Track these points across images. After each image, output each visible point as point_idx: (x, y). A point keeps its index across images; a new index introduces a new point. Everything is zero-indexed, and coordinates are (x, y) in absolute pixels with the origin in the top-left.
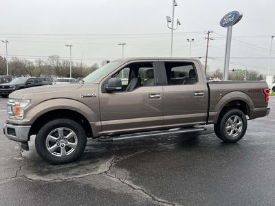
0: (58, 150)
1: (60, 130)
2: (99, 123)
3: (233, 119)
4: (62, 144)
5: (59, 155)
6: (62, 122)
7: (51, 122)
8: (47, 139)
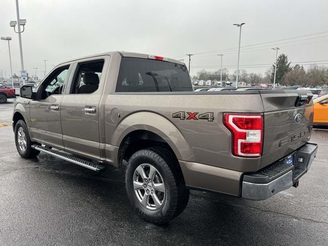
2: (31, 129)
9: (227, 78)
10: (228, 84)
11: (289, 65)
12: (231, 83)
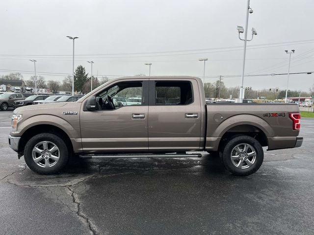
0: (43, 161)
1: (45, 143)
2: (79, 140)
3: (242, 147)
4: (47, 156)
5: (43, 166)
6: (46, 136)
7: (37, 136)
8: (33, 150)
9: (23, 84)
10: (28, 90)
11: (87, 75)
12: (32, 89)
